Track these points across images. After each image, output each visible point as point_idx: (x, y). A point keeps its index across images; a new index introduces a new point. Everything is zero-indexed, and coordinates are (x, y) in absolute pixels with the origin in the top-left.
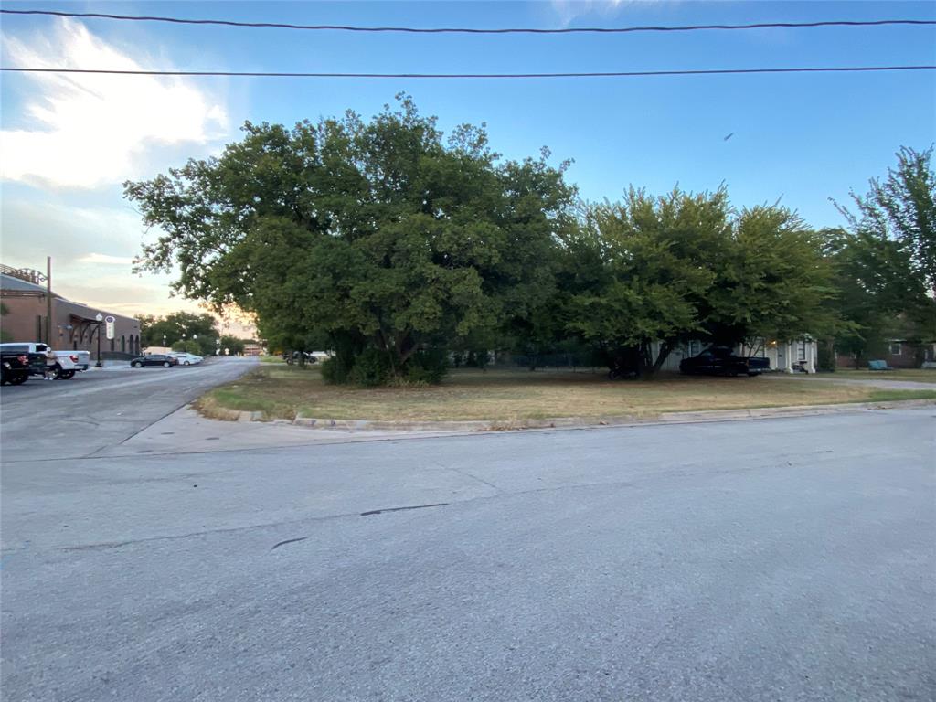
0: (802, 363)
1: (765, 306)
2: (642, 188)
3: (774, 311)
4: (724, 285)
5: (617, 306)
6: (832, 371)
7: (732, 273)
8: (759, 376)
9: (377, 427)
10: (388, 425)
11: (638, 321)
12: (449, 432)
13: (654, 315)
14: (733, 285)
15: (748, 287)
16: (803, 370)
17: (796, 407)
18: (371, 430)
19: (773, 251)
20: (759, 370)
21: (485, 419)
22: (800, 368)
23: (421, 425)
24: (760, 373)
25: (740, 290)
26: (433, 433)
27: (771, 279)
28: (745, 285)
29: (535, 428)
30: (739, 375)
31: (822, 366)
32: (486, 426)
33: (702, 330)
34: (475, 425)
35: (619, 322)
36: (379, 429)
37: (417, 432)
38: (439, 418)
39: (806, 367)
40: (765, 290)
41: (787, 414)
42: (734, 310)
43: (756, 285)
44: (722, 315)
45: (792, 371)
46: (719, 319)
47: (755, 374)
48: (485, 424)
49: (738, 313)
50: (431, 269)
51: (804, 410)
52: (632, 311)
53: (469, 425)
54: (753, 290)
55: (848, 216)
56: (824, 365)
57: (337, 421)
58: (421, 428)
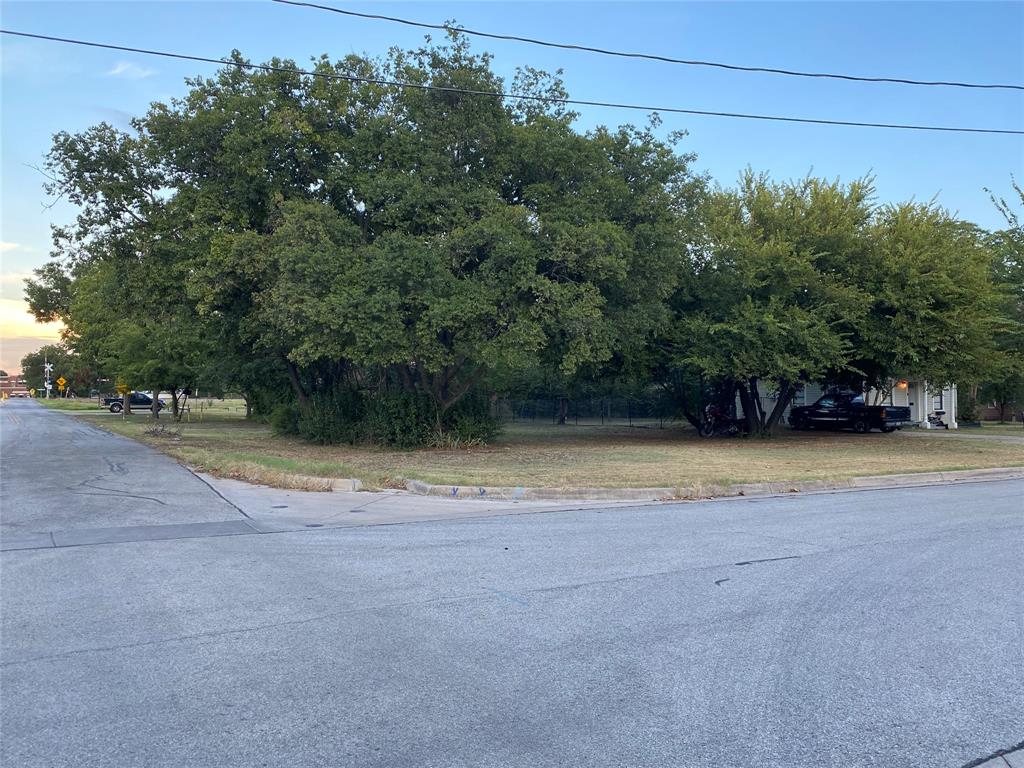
0: (937, 413)
1: (932, 341)
2: (765, 171)
3: (944, 348)
4: (881, 311)
5: (749, 336)
6: (978, 425)
7: (892, 296)
8: (896, 432)
9: (541, 495)
10: (555, 492)
11: (777, 357)
12: (630, 502)
13: (795, 348)
14: (892, 311)
15: (913, 316)
16: (941, 424)
17: (987, 470)
18: (534, 500)
19: (941, 269)
20: (898, 424)
21: (666, 486)
22: (937, 420)
23: (594, 493)
24: (899, 428)
25: (900, 318)
26: (612, 502)
27: (939, 305)
28: (907, 313)
29: (724, 496)
30: (873, 430)
31: (964, 419)
32: (669, 494)
33: (855, 369)
34: (658, 493)
35: (751, 358)
36: (542, 498)
37: (591, 501)
38: (613, 484)
39: (944, 419)
40: (933, 320)
41: (981, 479)
42: (894, 345)
43: (923, 313)
44: (876, 351)
45: (929, 426)
46: (871, 356)
47: (892, 429)
48: (668, 492)
49: (899, 349)
50: (543, 285)
51: (998, 473)
52: (768, 342)
53: (651, 493)
54: (918, 320)
55: (1008, 214)
56: (966, 419)
57: (488, 489)
58: (596, 496)
